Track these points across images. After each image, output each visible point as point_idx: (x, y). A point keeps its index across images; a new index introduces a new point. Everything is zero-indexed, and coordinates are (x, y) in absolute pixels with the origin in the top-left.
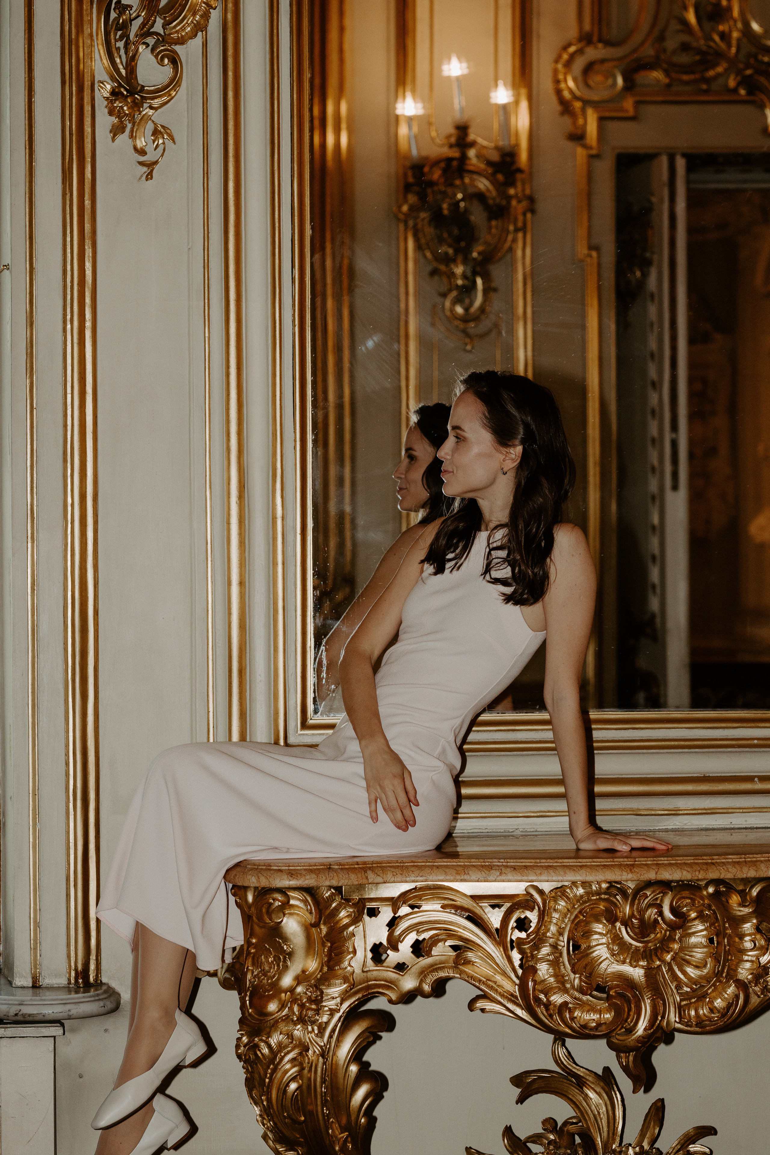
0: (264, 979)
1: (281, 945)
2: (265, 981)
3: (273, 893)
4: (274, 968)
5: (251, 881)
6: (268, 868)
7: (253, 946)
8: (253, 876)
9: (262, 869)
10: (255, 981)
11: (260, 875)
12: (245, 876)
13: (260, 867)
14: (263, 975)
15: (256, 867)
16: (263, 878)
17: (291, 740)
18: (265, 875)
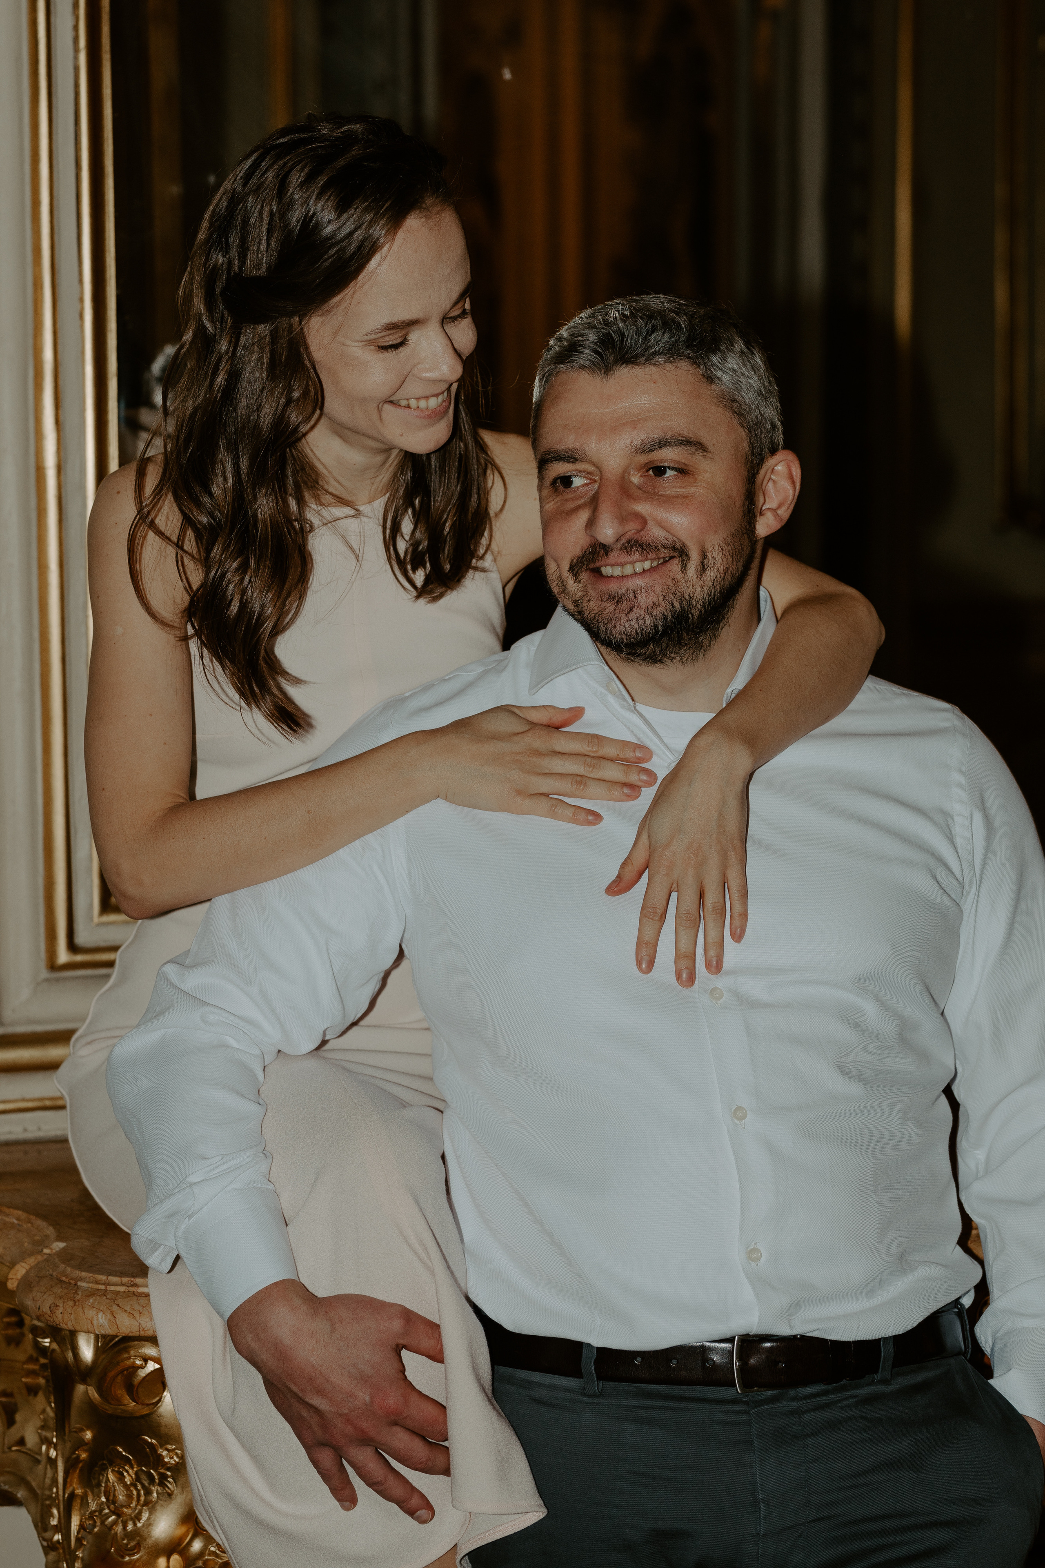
0: (115, 1523)
1: (156, 1451)
2: (119, 1529)
3: (143, 1346)
4: (138, 1499)
5: (95, 1322)
6: (131, 1289)
7: (85, 1448)
8: (99, 1310)
9: (117, 1293)
10: (94, 1526)
11: (115, 1308)
12: (80, 1309)
13: (112, 1288)
14: (113, 1513)
15: (103, 1287)
16: (124, 1315)
17: (83, 938)
18: (128, 1308)
